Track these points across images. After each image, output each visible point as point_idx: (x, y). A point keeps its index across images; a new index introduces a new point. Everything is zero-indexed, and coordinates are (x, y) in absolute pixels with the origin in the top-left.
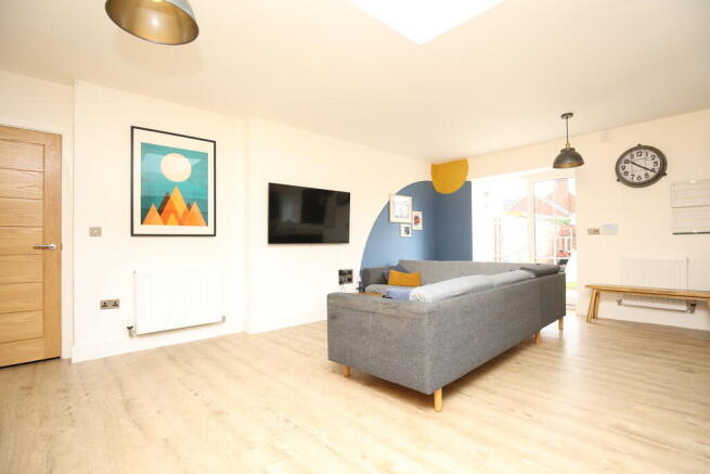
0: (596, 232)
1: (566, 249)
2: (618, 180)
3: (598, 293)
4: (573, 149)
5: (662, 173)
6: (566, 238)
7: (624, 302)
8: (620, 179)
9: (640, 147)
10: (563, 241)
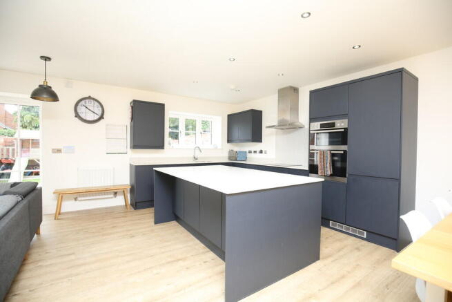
0: (59, 151)
1: (10, 157)
2: (76, 116)
3: (61, 196)
4: (50, 87)
5: (102, 117)
6: (11, 148)
7: (79, 199)
8: (77, 115)
9: (90, 98)
10: (8, 150)
